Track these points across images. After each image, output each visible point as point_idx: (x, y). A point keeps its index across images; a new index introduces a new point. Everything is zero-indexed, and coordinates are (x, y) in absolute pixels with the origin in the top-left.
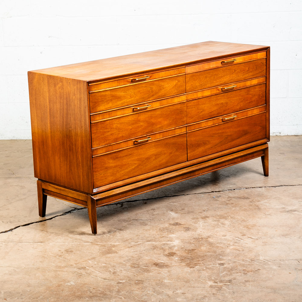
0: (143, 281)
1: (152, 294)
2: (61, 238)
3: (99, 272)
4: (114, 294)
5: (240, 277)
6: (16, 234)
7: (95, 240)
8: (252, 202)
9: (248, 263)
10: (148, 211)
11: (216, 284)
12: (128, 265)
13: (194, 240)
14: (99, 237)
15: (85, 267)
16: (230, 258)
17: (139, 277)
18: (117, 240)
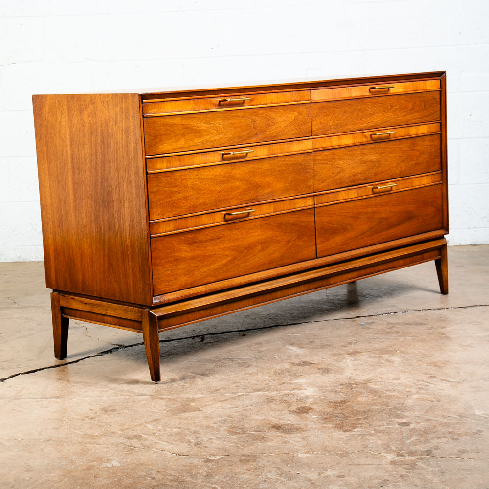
0: (256, 456)
1: (276, 479)
2: (94, 389)
3: (168, 442)
4: (199, 481)
5: (446, 446)
6: (10, 387)
7: (157, 391)
8: (431, 329)
9: (454, 421)
10: (249, 346)
11: (403, 458)
12: (223, 430)
13: (341, 387)
14: (165, 386)
15: (140, 436)
16: (416, 413)
17: (246, 449)
18: (199, 390)
